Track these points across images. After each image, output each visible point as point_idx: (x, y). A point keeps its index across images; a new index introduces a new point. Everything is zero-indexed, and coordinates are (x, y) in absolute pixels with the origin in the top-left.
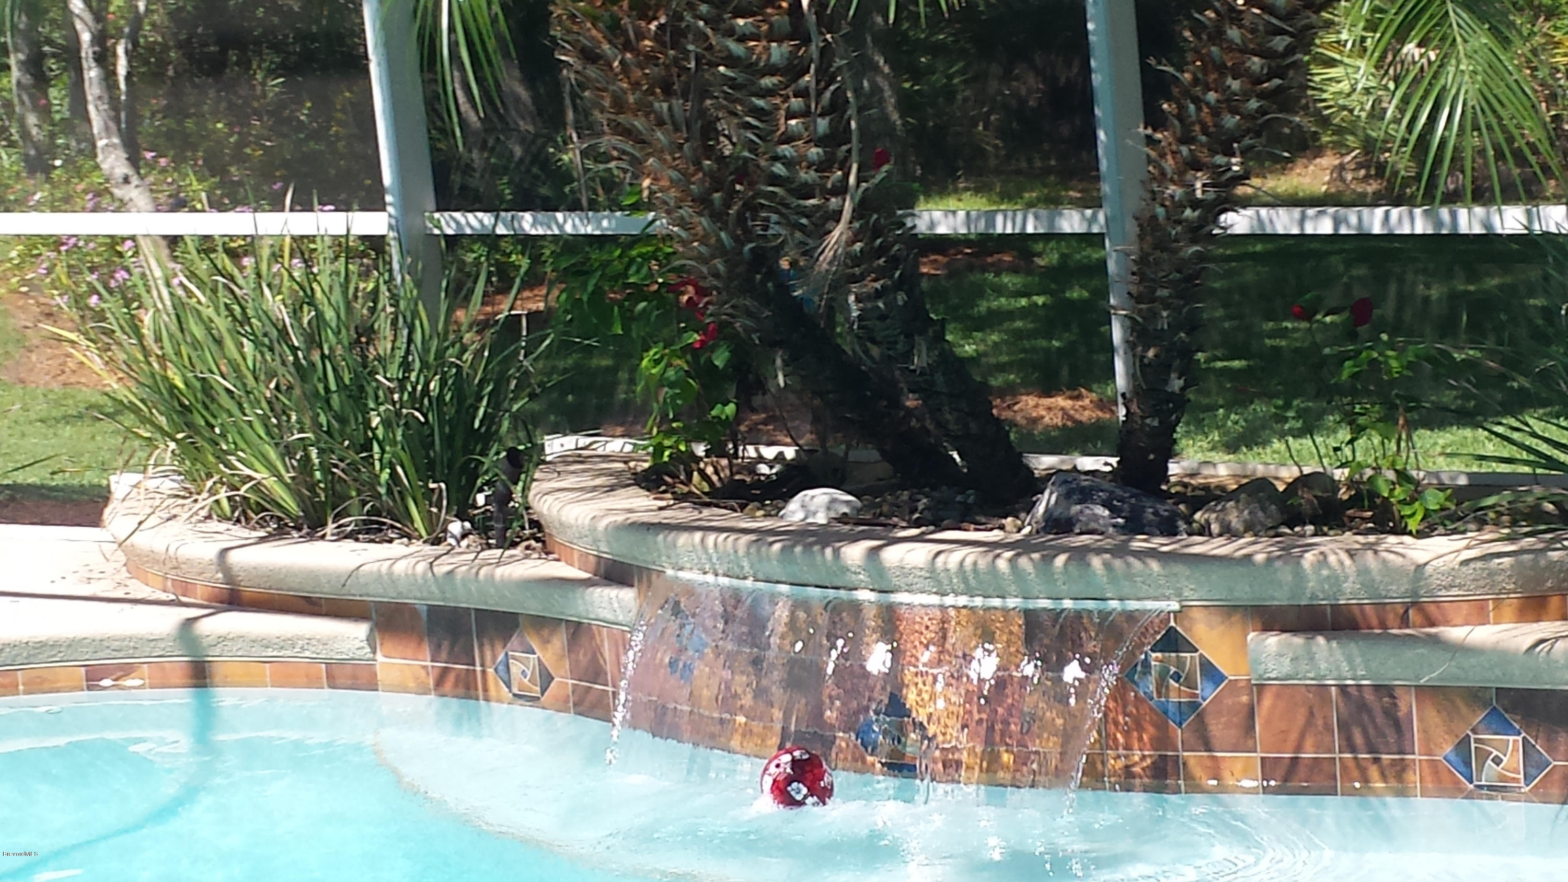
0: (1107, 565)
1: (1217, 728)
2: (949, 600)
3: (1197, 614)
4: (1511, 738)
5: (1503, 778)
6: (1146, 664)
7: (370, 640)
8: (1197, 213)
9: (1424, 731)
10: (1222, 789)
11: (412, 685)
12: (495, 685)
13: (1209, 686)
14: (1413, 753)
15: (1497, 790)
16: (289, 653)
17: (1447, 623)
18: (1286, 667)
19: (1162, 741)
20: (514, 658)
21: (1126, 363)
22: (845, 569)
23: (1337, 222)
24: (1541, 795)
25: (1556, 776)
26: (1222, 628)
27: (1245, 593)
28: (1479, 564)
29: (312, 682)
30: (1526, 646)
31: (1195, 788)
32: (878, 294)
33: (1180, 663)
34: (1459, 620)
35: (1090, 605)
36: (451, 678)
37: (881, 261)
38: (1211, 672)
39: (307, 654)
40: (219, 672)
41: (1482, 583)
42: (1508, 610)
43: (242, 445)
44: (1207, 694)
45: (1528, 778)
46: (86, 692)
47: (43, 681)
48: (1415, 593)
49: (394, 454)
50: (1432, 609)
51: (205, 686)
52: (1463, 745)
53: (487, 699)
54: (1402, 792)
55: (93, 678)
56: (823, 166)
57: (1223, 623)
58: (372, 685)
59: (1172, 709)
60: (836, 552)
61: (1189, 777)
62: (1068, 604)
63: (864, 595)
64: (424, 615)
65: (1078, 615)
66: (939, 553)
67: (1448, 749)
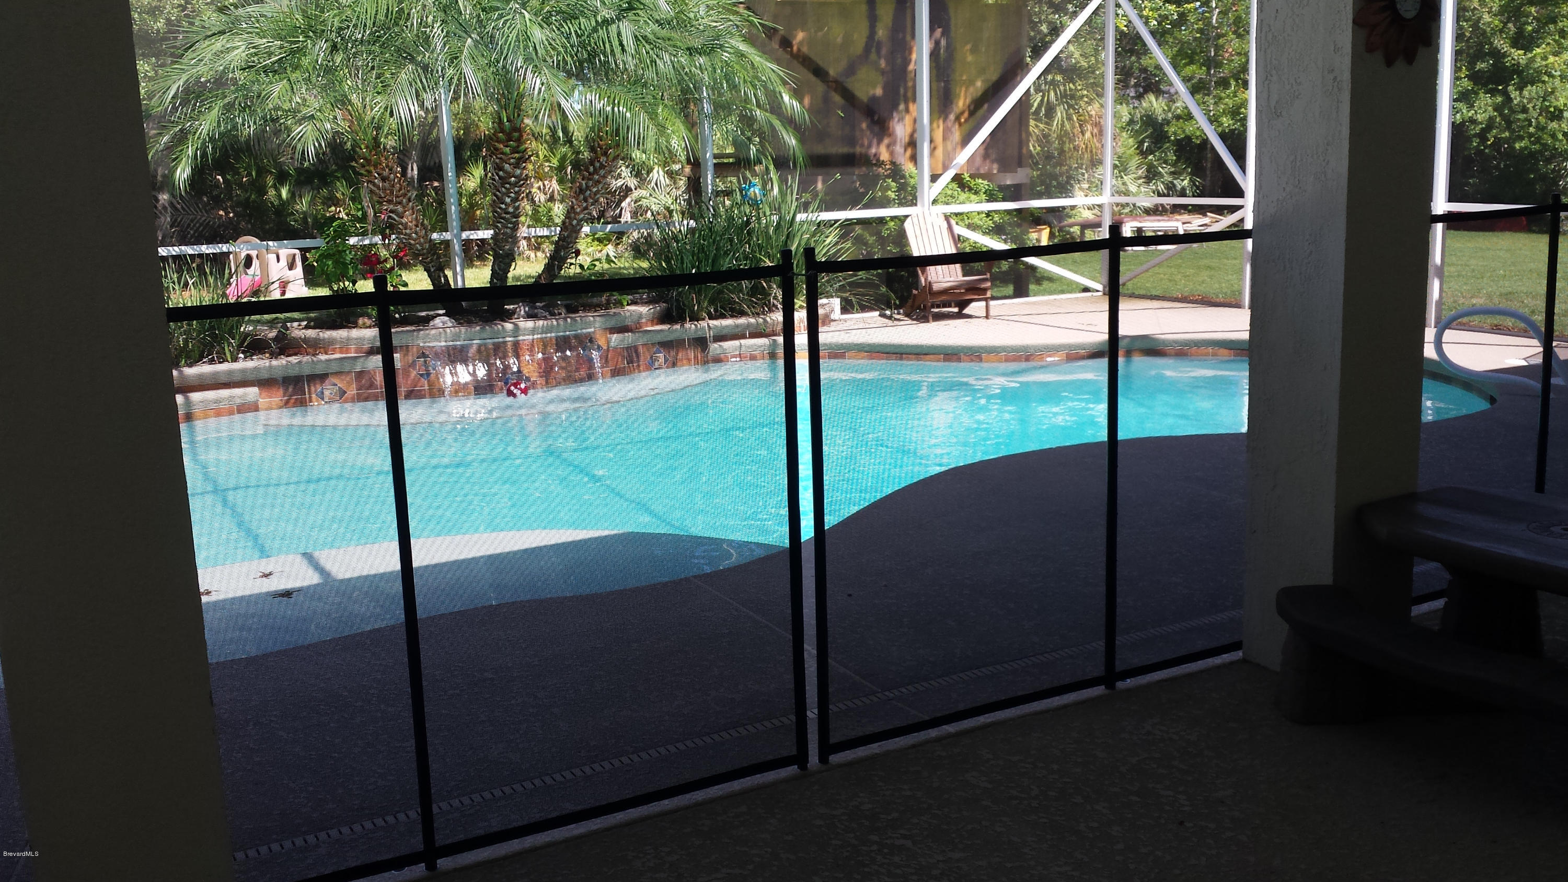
0: (581, 320)
1: (600, 363)
2: (535, 336)
3: (597, 332)
5: (659, 365)
9: (644, 356)
11: (275, 407)
12: (316, 400)
15: (658, 368)
18: (618, 343)
20: (326, 389)
27: (609, 324)
33: (594, 346)
35: (573, 332)
36: (292, 401)
38: (600, 348)
45: (665, 364)
52: (651, 359)
57: (603, 333)
58: (256, 410)
62: (567, 333)
63: (509, 339)
65: (569, 336)
67: (648, 360)
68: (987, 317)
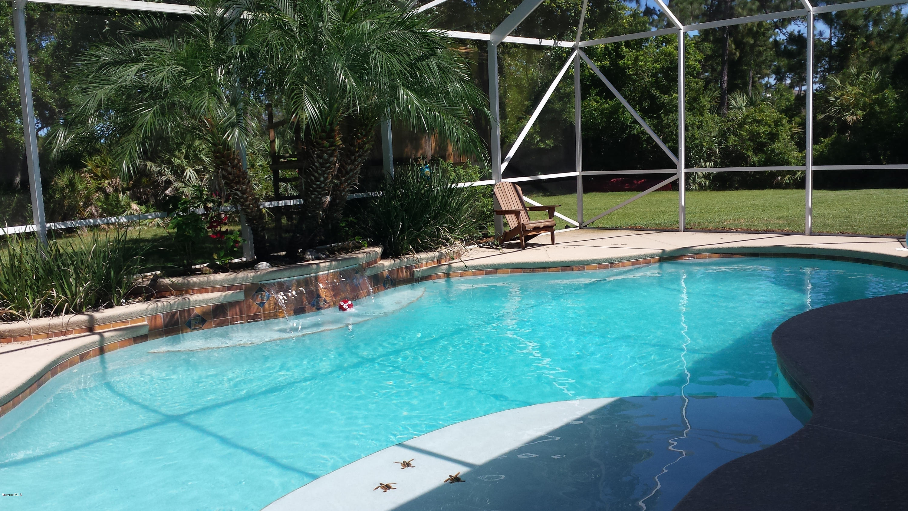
4: (389, 279)
11: (158, 336)
29: (130, 344)
40: (107, 348)
53: (182, 333)
55: (82, 358)
68: (553, 243)
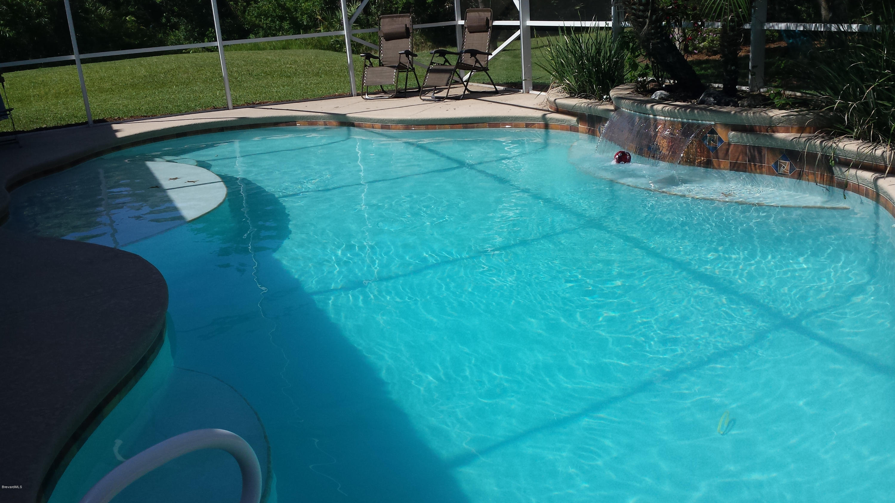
0: (698, 112)
1: (721, 154)
2: (666, 118)
3: (718, 125)
4: (788, 162)
5: (784, 172)
6: (707, 136)
7: (577, 121)
8: (733, 24)
9: (768, 159)
10: (720, 168)
11: (584, 132)
12: (598, 134)
13: (720, 143)
14: (765, 164)
15: (783, 175)
16: (563, 123)
17: (778, 132)
18: (736, 140)
19: (708, 156)
20: (601, 127)
21: (752, 63)
22: (647, 110)
23: (804, 27)
24: (792, 177)
25: (797, 173)
26: (724, 129)
27: (729, 121)
28: (787, 117)
29: (567, 130)
30: (791, 139)
31: (714, 168)
32: (658, 43)
33: (714, 137)
34: (781, 131)
35: (695, 121)
36: (591, 130)
37: (659, 35)
38: (720, 140)
39: (566, 123)
40: (550, 126)
41: (788, 122)
42: (795, 130)
43: (568, 76)
44: (719, 145)
45: (790, 172)
46: (525, 128)
47: (517, 125)
48: (770, 124)
49: (578, 79)
50: (774, 128)
51: (548, 129)
52: (776, 163)
53: (596, 136)
54: (761, 173)
55: (527, 126)
56: (643, 11)
57: (724, 128)
58: (578, 131)
59: (711, 148)
60: (645, 106)
61: (713, 165)
62: (690, 121)
63: (651, 116)
64: (587, 116)
65: (693, 124)
66: (664, 107)
67: (773, 164)
